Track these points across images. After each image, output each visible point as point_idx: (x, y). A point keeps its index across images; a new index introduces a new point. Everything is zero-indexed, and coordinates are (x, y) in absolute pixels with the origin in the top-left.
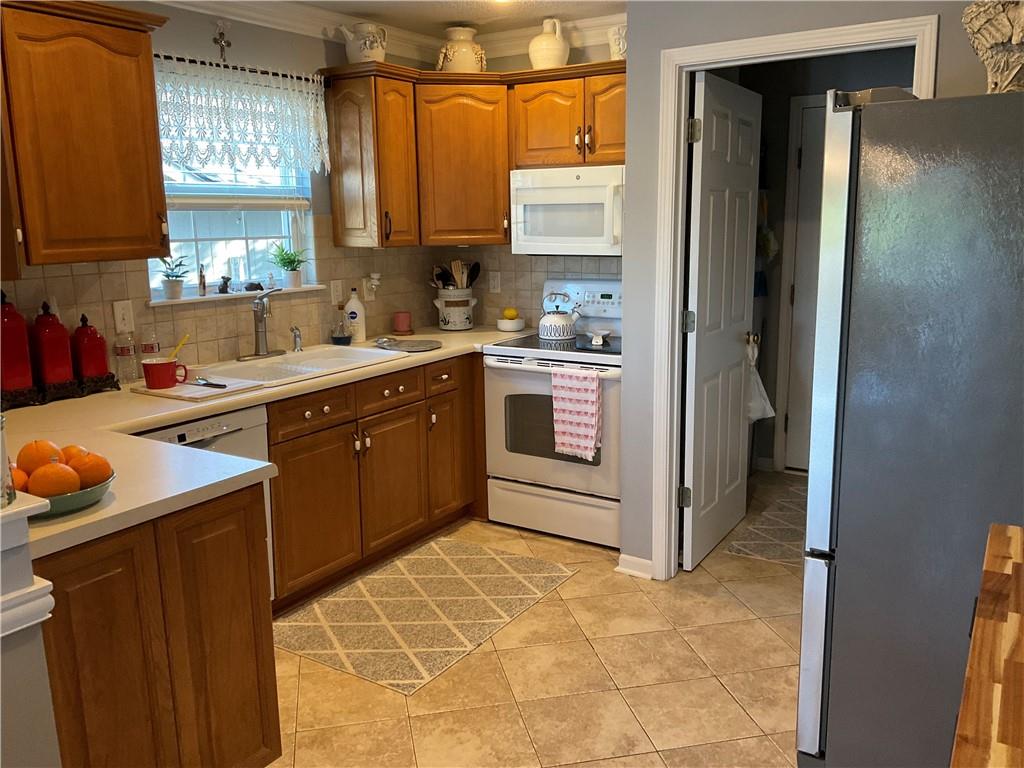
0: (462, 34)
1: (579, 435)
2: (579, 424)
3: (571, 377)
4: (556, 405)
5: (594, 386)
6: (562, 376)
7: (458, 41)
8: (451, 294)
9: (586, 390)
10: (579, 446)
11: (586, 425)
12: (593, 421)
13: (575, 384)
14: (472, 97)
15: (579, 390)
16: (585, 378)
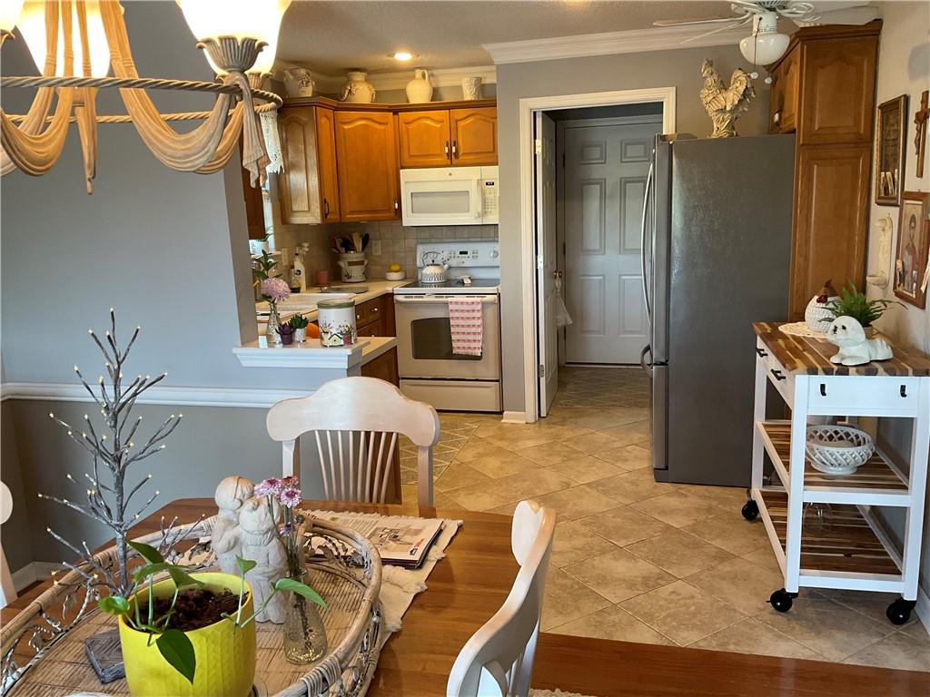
0: (359, 77)
1: (469, 341)
2: (469, 333)
3: (462, 303)
4: (452, 322)
5: (479, 307)
6: (456, 303)
7: (357, 81)
8: (352, 256)
9: (473, 311)
10: (469, 348)
11: (474, 333)
12: (480, 330)
13: (466, 307)
14: (370, 119)
15: (468, 311)
16: (473, 303)
